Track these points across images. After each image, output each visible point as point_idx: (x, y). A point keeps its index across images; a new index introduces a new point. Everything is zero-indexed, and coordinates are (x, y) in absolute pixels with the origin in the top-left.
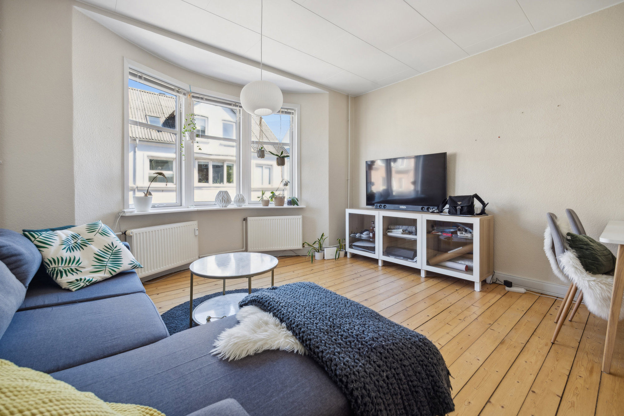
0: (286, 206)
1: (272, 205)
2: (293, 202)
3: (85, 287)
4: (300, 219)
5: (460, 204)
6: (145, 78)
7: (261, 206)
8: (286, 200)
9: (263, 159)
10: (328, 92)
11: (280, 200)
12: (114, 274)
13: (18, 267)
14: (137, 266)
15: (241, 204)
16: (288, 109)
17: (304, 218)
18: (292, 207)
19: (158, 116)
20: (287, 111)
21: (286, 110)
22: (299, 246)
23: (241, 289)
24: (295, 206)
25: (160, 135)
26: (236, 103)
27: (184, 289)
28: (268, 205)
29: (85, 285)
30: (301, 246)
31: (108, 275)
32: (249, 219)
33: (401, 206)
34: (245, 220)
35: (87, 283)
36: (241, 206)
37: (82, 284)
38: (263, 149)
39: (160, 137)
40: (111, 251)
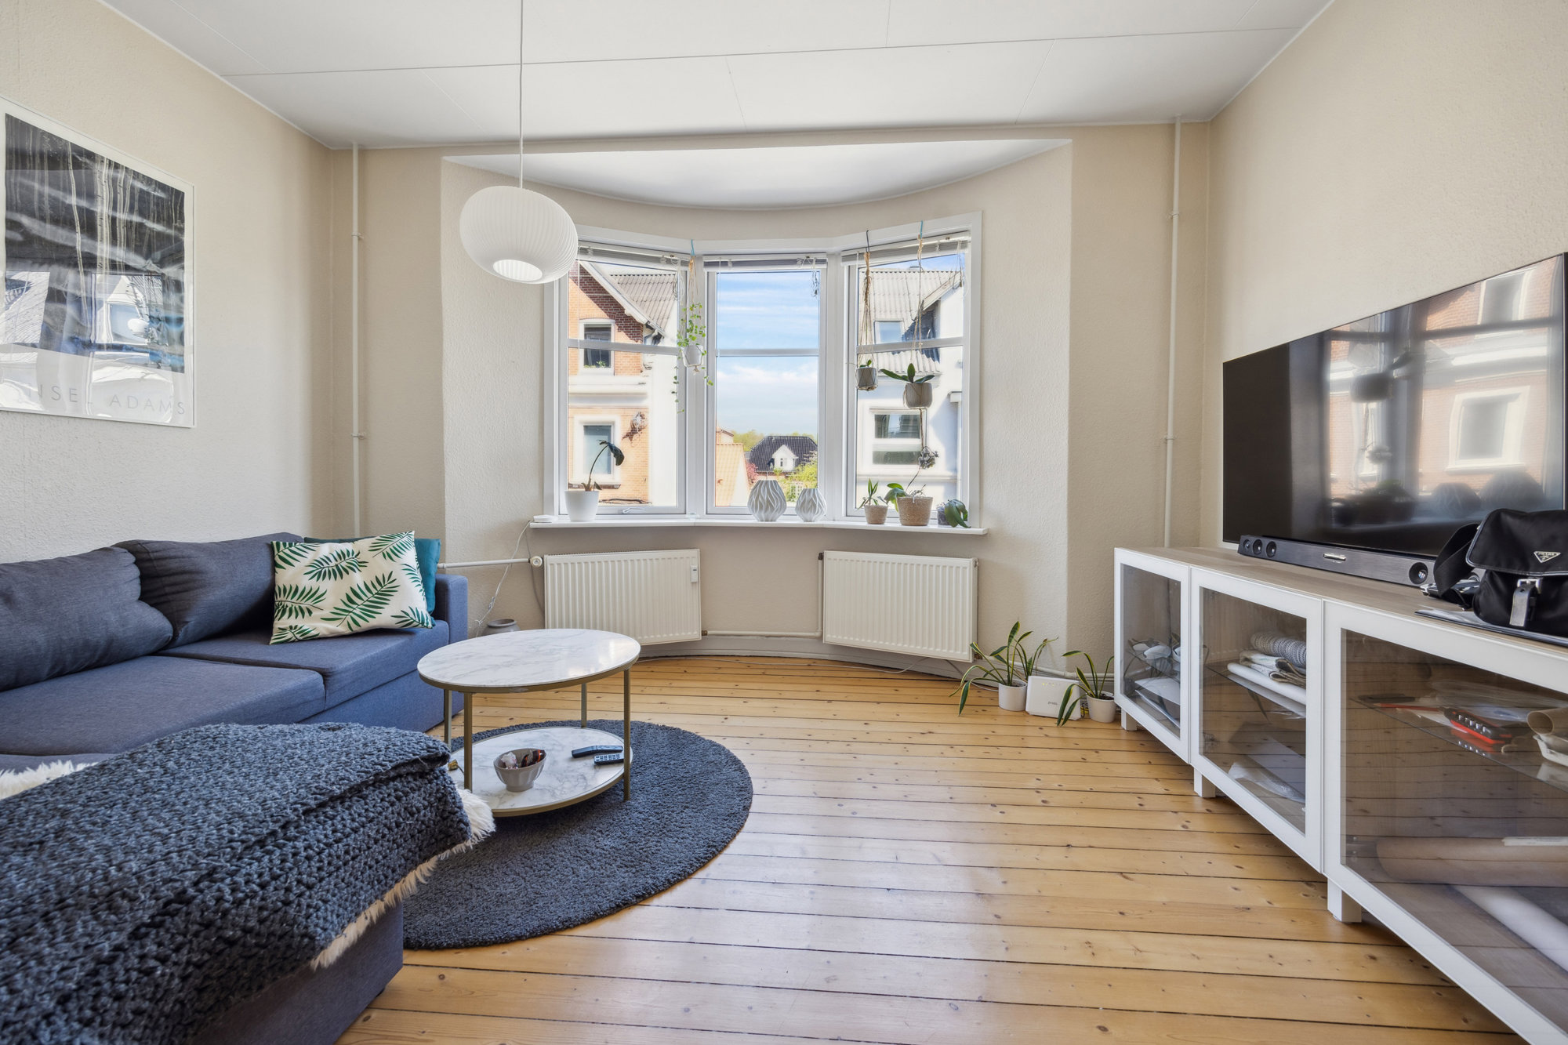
0: (933, 526)
1: (893, 522)
2: (953, 515)
3: (293, 641)
4: (966, 568)
5: (1548, 566)
6: (594, 250)
7: (863, 523)
8: (934, 509)
9: (871, 391)
10: (1070, 141)
11: (915, 510)
12: (355, 628)
13: (186, 591)
14: (412, 623)
15: (808, 516)
16: (948, 235)
17: (978, 566)
18: (948, 529)
19: (899, 318)
20: (947, 241)
21: (943, 241)
22: (963, 651)
23: (675, 727)
24: (959, 529)
25: (895, 361)
26: (808, 255)
27: (599, 695)
28: (881, 522)
29: (294, 638)
30: (966, 653)
31: (343, 629)
32: (828, 554)
33: (1330, 552)
34: (821, 557)
35: (298, 636)
36: (811, 521)
37: (289, 635)
38: (870, 366)
39: (895, 364)
40: (379, 587)
